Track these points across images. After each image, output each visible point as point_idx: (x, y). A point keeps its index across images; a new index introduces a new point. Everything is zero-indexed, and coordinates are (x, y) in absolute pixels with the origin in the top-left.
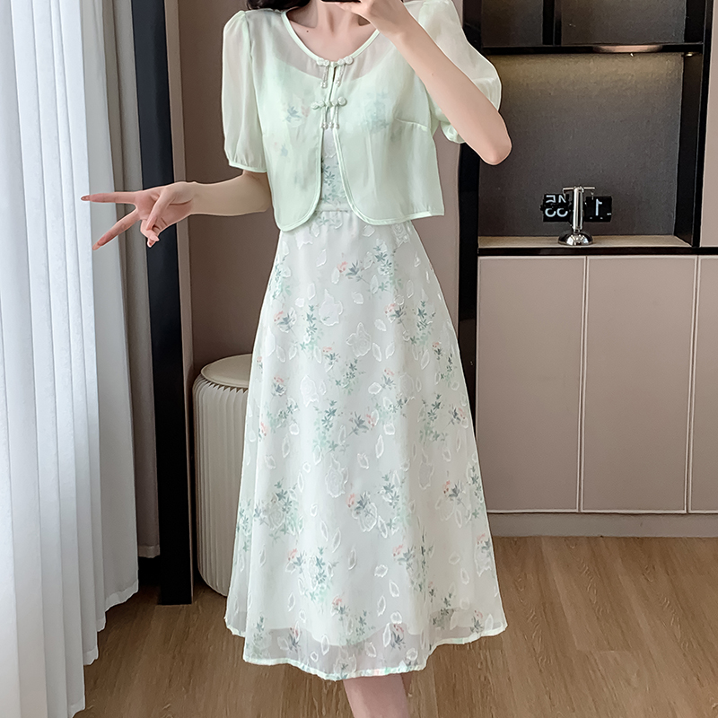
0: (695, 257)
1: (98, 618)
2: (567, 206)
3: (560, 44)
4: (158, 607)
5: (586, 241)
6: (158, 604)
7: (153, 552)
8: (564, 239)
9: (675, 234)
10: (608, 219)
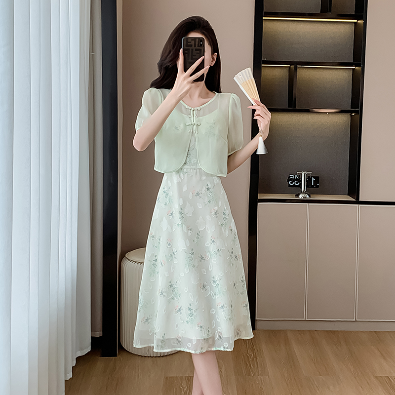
0: (357, 205)
1: (72, 361)
2: (299, 180)
3: (295, 107)
4: (100, 358)
5: (308, 196)
6: (101, 356)
7: (99, 334)
8: (298, 195)
9: (348, 195)
10: (317, 187)
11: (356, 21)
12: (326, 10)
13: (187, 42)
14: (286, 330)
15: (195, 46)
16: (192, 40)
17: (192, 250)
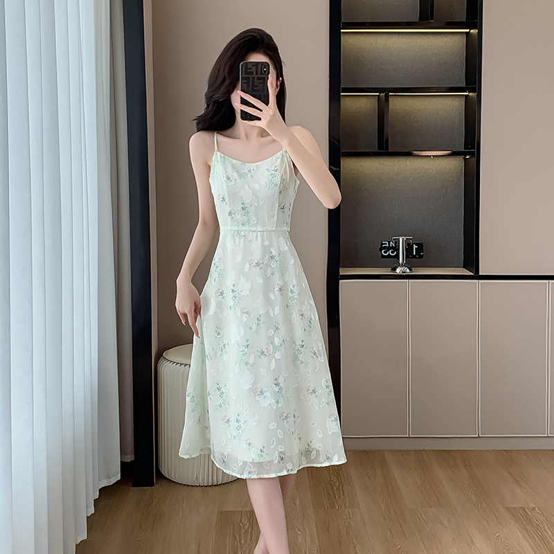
0: (477, 281)
2: (396, 249)
3: (388, 150)
4: (132, 488)
5: (408, 271)
6: (133, 486)
7: (130, 458)
8: (394, 269)
9: (464, 267)
10: (421, 257)
11: (468, 30)
12: (427, 17)
13: (247, 68)
14: (383, 450)
15: (257, 74)
16: (253, 65)
17: (247, 341)
